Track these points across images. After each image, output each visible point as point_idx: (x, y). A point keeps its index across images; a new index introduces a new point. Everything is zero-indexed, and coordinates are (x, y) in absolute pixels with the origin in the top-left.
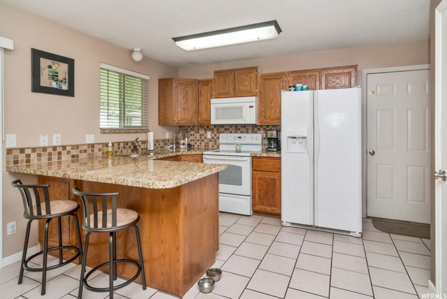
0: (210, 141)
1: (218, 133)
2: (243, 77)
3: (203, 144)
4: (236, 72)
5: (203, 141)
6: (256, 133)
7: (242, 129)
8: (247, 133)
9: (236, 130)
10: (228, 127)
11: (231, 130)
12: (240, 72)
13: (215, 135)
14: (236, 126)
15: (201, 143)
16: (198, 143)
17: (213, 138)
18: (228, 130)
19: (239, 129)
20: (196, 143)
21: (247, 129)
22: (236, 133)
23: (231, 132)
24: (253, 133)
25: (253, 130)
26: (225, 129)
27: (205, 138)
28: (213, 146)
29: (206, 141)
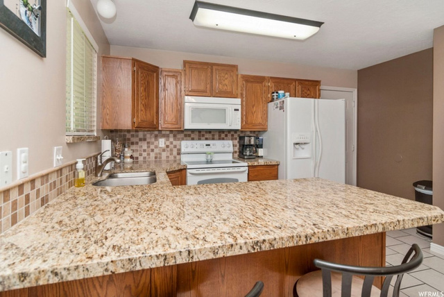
0: (164, 150)
1: (175, 140)
2: (223, 75)
3: (153, 155)
4: (214, 67)
5: (152, 150)
6: (223, 139)
7: (207, 136)
8: (213, 139)
9: (199, 136)
10: (190, 133)
11: (192, 136)
12: (219, 68)
13: (172, 143)
14: (200, 131)
15: (149, 154)
16: (145, 154)
17: (167, 146)
18: (189, 136)
19: (203, 136)
20: (141, 155)
21: (213, 135)
22: (199, 139)
23: (193, 139)
24: (220, 139)
25: (220, 136)
26: (186, 136)
27: (156, 147)
28: (168, 157)
29: (156, 151)
